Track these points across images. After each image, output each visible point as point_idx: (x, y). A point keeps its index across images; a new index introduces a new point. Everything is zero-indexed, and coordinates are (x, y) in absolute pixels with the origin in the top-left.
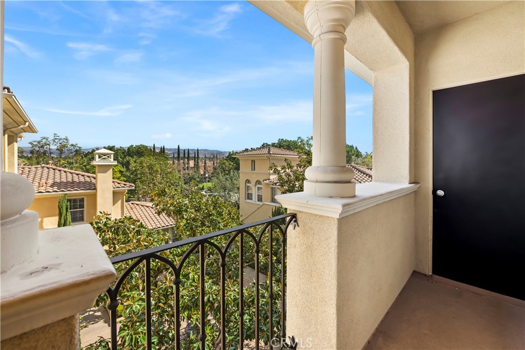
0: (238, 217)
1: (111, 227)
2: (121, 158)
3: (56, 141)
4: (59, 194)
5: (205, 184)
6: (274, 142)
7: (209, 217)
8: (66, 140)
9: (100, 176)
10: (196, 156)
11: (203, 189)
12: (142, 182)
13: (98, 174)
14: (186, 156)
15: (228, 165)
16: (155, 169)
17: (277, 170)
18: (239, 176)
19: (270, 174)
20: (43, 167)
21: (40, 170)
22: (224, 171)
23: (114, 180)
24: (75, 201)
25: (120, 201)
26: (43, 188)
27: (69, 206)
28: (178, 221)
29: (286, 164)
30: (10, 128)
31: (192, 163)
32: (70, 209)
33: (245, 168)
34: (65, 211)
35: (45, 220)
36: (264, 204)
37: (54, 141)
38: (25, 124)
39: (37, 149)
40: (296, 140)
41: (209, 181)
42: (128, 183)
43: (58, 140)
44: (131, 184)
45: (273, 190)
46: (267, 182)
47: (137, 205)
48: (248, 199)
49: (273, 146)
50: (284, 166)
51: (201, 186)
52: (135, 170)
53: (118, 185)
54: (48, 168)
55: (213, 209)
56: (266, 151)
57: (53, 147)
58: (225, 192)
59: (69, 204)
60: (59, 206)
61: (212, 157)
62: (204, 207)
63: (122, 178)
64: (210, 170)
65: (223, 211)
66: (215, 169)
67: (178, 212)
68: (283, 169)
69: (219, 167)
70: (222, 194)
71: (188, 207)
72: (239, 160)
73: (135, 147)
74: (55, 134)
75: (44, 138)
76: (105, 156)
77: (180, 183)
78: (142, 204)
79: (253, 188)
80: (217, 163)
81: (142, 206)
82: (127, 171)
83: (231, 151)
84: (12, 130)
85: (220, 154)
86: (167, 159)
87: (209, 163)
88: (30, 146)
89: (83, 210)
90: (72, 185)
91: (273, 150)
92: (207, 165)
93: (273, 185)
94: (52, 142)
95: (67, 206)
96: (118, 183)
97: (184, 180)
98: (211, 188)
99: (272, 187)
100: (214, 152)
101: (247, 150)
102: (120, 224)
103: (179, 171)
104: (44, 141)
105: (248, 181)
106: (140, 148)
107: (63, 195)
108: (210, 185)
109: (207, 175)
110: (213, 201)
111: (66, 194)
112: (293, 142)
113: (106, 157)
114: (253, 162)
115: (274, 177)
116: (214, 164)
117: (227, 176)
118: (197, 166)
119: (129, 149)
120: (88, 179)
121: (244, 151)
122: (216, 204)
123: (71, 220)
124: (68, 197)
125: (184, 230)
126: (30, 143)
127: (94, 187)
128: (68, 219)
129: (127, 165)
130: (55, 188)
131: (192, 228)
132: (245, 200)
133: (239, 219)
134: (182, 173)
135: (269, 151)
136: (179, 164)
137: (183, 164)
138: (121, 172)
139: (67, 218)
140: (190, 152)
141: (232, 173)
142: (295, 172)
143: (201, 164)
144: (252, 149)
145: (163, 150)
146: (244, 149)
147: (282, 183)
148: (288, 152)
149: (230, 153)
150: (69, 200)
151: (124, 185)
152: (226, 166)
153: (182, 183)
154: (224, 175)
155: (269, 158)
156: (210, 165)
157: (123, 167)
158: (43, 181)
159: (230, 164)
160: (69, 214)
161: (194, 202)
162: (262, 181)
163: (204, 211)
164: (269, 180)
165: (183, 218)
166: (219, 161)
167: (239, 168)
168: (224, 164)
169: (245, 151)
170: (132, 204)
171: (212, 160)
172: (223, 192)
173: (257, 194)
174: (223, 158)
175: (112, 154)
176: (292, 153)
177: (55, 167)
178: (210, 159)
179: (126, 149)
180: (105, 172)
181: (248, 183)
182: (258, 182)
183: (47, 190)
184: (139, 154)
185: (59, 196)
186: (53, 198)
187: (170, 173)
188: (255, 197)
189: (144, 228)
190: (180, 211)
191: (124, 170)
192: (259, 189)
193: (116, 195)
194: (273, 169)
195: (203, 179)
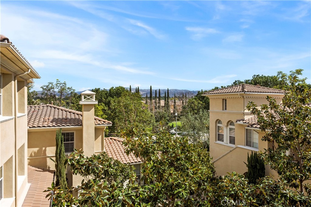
0: (208, 159)
1: (82, 165)
2: (104, 98)
3: (58, 85)
4: (56, 129)
5: (174, 123)
6: (247, 79)
7: (177, 161)
8: (65, 84)
9: (85, 114)
10: (167, 96)
11: (172, 127)
12: (119, 120)
13: (84, 112)
14: (158, 96)
15: (197, 105)
16: (130, 108)
17: (257, 110)
18: (209, 115)
19: (244, 114)
20: (48, 106)
21: (45, 108)
22: (193, 110)
23: (97, 118)
24: (68, 134)
25: (100, 137)
26: (46, 123)
27: (63, 139)
28: (145, 162)
29: (268, 103)
30: (19, 75)
31: (162, 103)
32: (64, 141)
33: (215, 107)
34: (60, 143)
35: (48, 149)
36: (237, 147)
38: (28, 71)
39: (46, 92)
40: (276, 75)
41: (178, 120)
42: (106, 121)
43: (59, 84)
44: (109, 122)
45: (248, 131)
46: (241, 122)
47: (115, 140)
48: (219, 140)
49: (246, 83)
50: (266, 105)
51: (170, 124)
52: (115, 108)
53: (99, 122)
54: (51, 107)
55: (181, 153)
56: (239, 88)
57: (56, 90)
58: (194, 130)
59: (63, 137)
60: (56, 138)
61: (181, 96)
62: (171, 150)
63: (104, 116)
64: (179, 109)
65: (192, 156)
66: (184, 108)
67: (145, 153)
68: (264, 109)
69: (188, 106)
70: (191, 133)
71: (154, 149)
72: (208, 98)
73: (115, 89)
74: (57, 80)
75: (50, 83)
76: (89, 96)
77: (152, 121)
78: (119, 140)
79: (225, 129)
80: (186, 102)
81: (119, 141)
82: (108, 110)
83: (200, 90)
84: (20, 76)
85: (189, 93)
86: (141, 99)
87: (178, 103)
88: (41, 90)
89: (73, 143)
90: (66, 121)
91: (248, 88)
92: (177, 104)
93: (248, 126)
94: (55, 86)
95: (62, 138)
96: (99, 121)
97: (156, 118)
98: (179, 127)
99: (247, 129)
100: (184, 92)
101: (217, 88)
102: (90, 162)
103: (151, 110)
104: (50, 85)
105: (218, 121)
106: (119, 89)
107: (59, 130)
108: (179, 123)
109: (176, 114)
110: (181, 144)
111: (61, 129)
112: (272, 77)
114: (225, 101)
115: (250, 118)
116: (183, 103)
117: (196, 116)
118: (167, 106)
119: (110, 90)
120: (77, 117)
121: (213, 90)
122: (184, 147)
123: (64, 151)
124: (63, 131)
125: (151, 173)
126: (41, 87)
127: (81, 124)
128: (63, 149)
129: (108, 104)
130: (54, 124)
131: (158, 172)
132: (216, 141)
133: (209, 162)
134: (154, 111)
135: (243, 88)
136: (151, 104)
137: (154, 104)
138: (103, 110)
139: (61, 149)
140: (161, 92)
141: (201, 113)
142: (282, 113)
143: (171, 103)
144: (222, 87)
145: (138, 90)
146: (214, 88)
147: (263, 126)
148: (266, 89)
149: (199, 92)
150: (63, 134)
151: (104, 122)
152: (195, 105)
153: (153, 121)
154: (193, 114)
155: (243, 97)
156: (179, 104)
157: (106, 106)
158: (47, 117)
159: (199, 103)
160: (63, 145)
161: (161, 143)
162: (234, 121)
163: (171, 155)
164: (243, 120)
165: (151, 159)
166: (188, 100)
167: (209, 107)
168: (193, 103)
169: (215, 89)
170: (111, 139)
171: (182, 100)
172: (192, 131)
173: (229, 135)
174: (192, 97)
175: (94, 94)
176: (271, 90)
177: (55, 106)
178: (179, 98)
179: (109, 91)
180: (89, 111)
181: (218, 123)
182: (230, 123)
183: (49, 125)
184: (118, 94)
185: (56, 130)
186: (52, 132)
187: (143, 111)
188: (226, 139)
189: (112, 168)
190: (147, 152)
191: (106, 108)
192: (231, 129)
193: (97, 130)
194: (252, 109)
195: (173, 118)
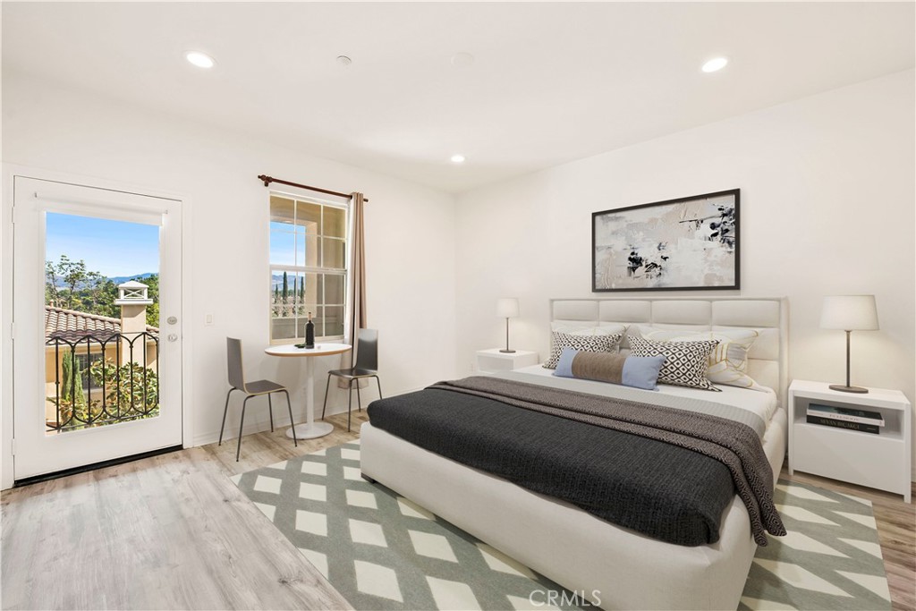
3: (65, 267)
8: (82, 265)
9: (126, 321)
13: (124, 319)
37: (61, 267)
43: (67, 266)
57: (60, 277)
74: (62, 256)
76: (133, 291)
94: (57, 269)
113: (135, 293)
120: (109, 326)
123: (81, 386)
124: (78, 351)
127: (118, 338)
128: (78, 383)
139: (75, 382)
160: (78, 377)
175: (145, 288)
180: (133, 316)
